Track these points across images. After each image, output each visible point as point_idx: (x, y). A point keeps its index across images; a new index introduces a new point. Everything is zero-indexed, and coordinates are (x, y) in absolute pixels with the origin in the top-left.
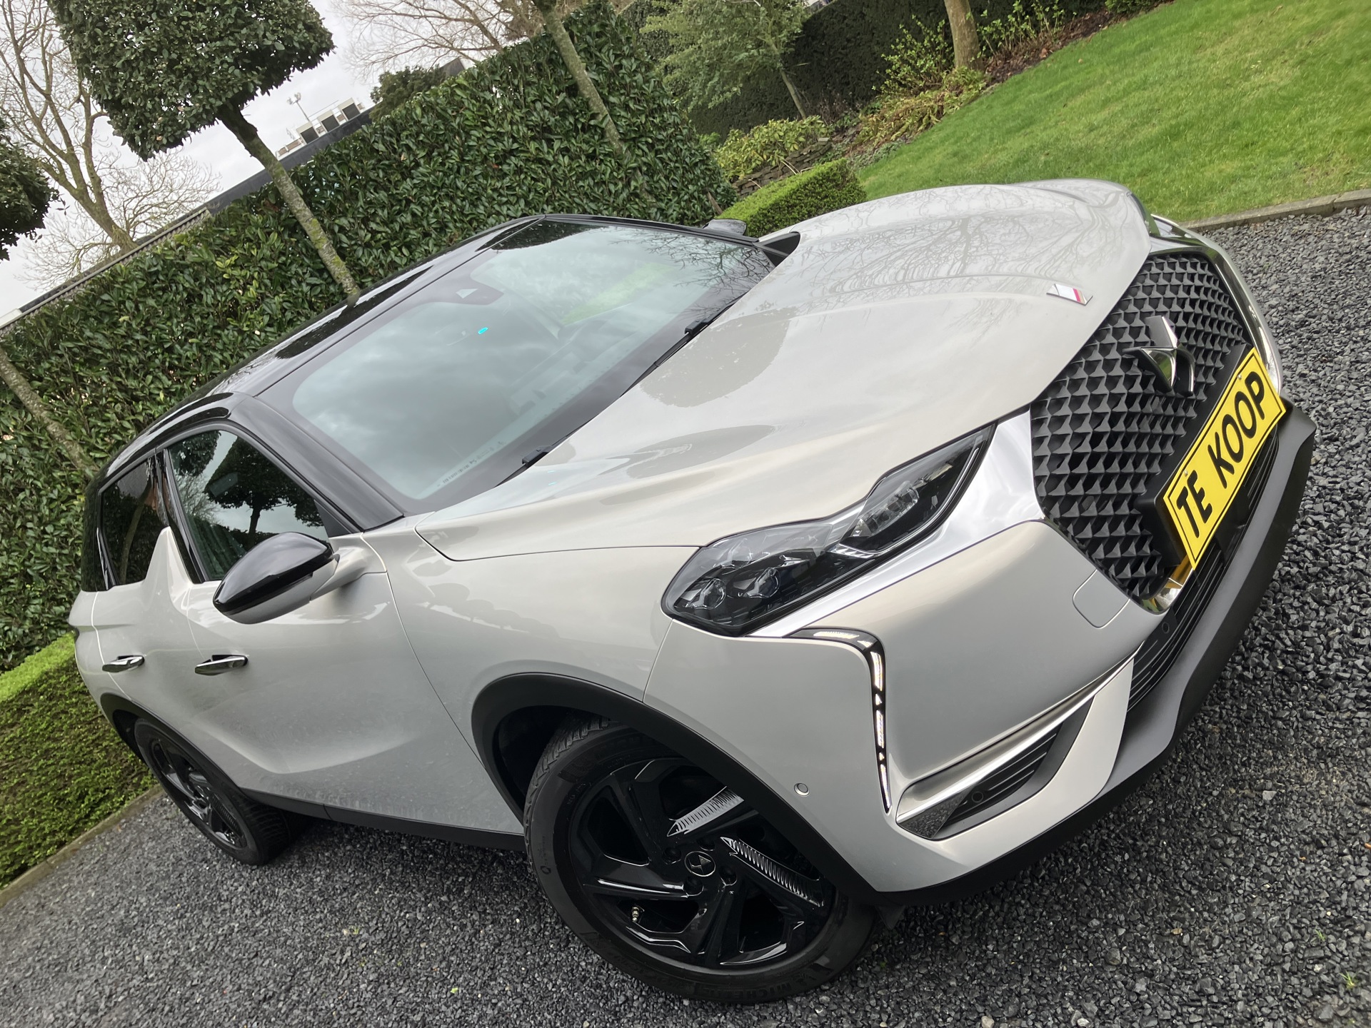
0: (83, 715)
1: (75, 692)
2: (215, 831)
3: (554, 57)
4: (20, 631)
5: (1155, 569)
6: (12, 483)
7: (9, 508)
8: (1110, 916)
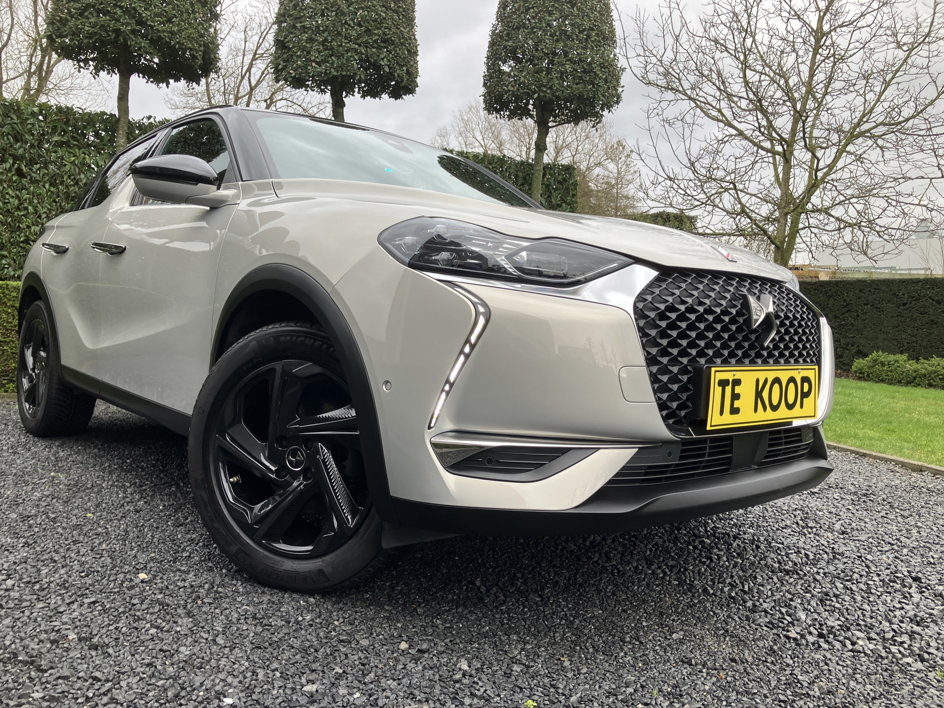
0: (8, 322)
1: (13, 306)
2: (26, 401)
3: (528, 178)
4: (12, 273)
5: (683, 413)
6: (75, 192)
7: (63, 204)
8: (528, 638)
